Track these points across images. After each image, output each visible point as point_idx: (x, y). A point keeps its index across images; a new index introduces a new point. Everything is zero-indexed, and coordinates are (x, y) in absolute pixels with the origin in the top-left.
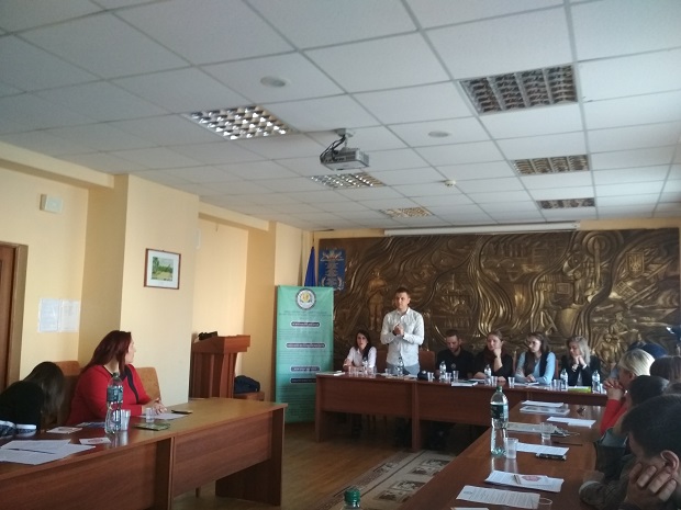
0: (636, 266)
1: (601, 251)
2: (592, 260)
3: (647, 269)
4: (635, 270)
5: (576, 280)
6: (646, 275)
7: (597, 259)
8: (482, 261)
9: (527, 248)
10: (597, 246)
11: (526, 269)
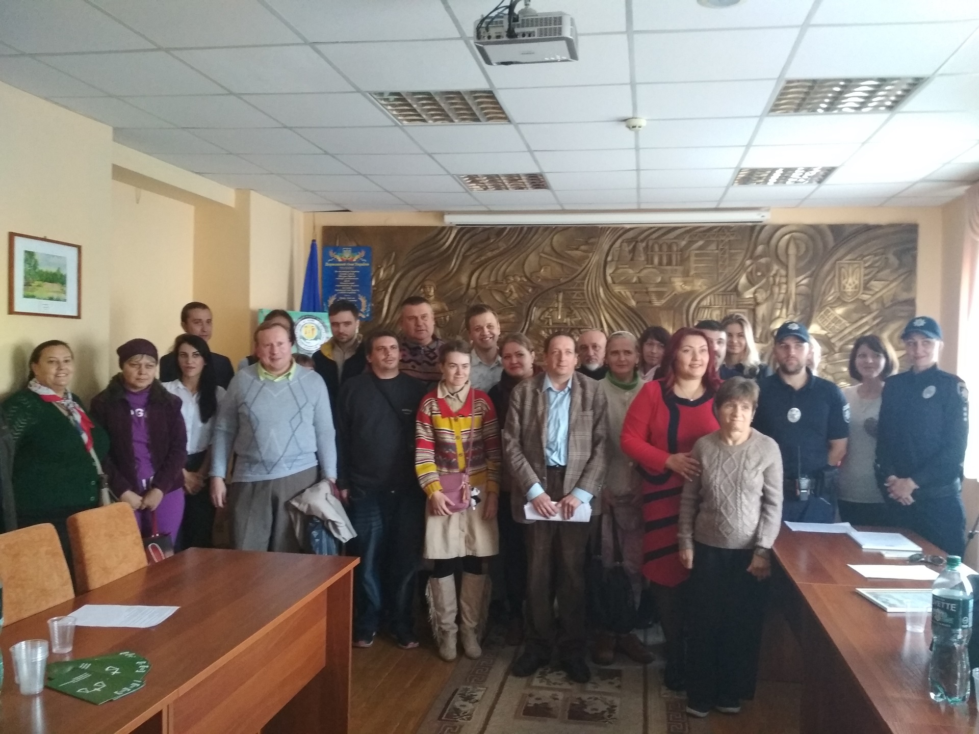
0: (851, 282)
1: (799, 258)
2: (783, 272)
3: (866, 287)
4: (849, 289)
5: (757, 304)
6: (865, 297)
7: (792, 272)
8: (609, 271)
9: (682, 250)
10: (792, 251)
11: (679, 285)
